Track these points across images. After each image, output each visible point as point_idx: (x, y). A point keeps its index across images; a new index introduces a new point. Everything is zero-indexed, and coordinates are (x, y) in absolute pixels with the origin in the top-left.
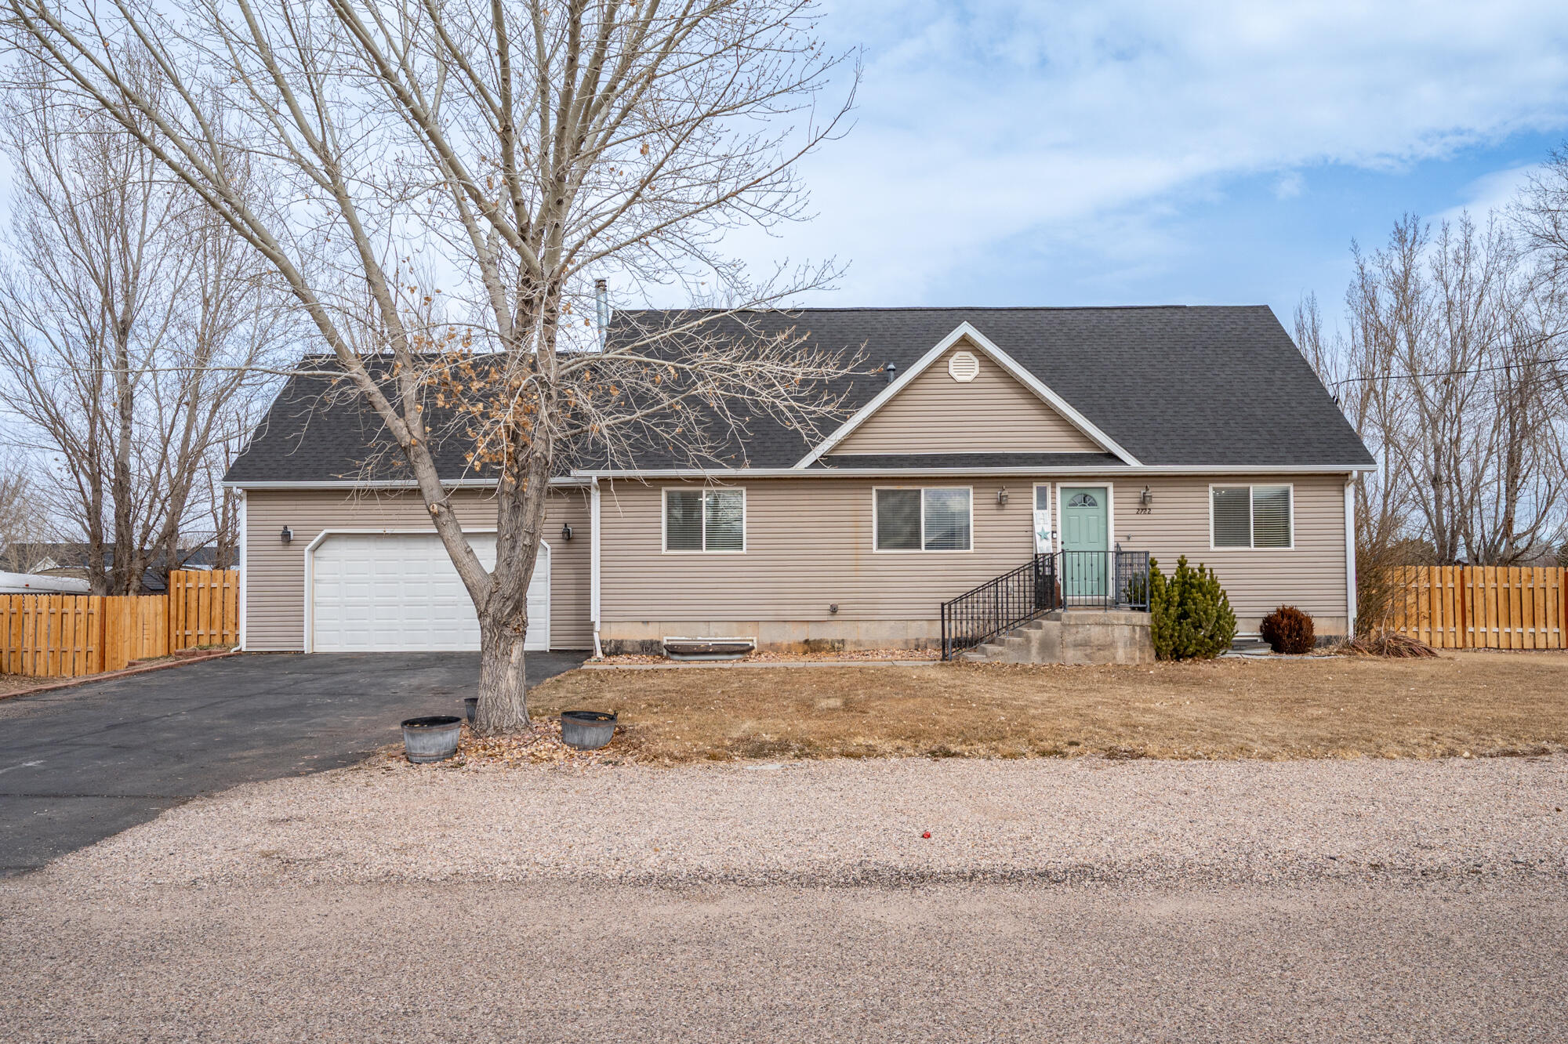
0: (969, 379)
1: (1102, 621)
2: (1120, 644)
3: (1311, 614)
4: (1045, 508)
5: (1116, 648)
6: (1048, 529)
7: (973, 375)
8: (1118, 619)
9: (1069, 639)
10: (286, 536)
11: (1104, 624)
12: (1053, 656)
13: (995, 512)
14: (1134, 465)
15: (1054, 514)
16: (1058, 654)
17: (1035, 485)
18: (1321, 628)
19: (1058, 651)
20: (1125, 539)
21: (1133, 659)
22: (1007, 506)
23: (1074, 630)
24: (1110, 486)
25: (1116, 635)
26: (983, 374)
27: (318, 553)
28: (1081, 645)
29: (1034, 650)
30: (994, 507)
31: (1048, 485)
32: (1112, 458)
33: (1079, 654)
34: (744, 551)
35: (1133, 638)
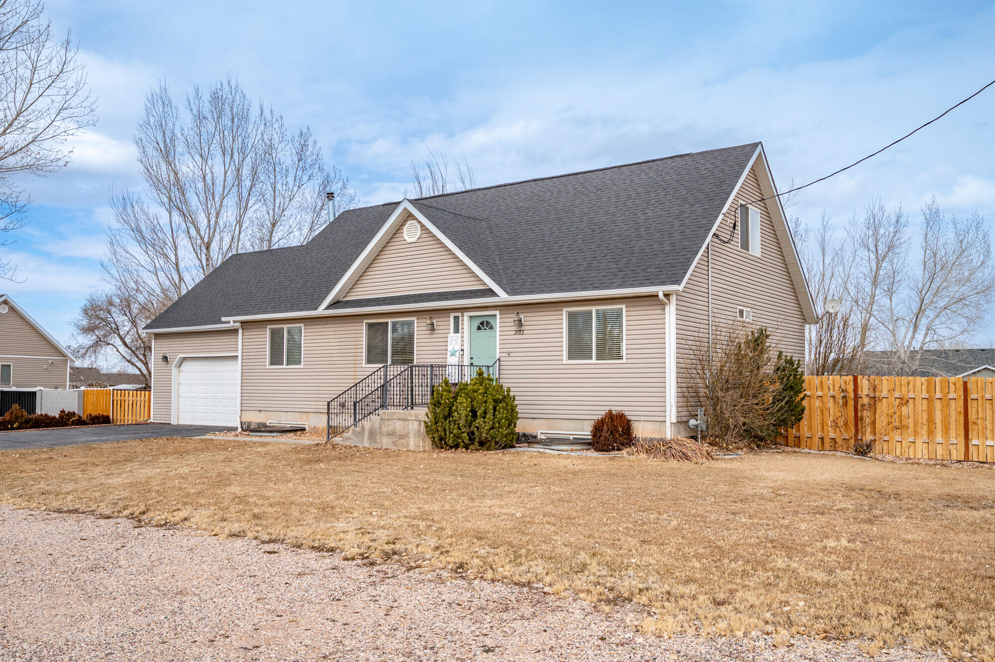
0: (414, 240)
1: (402, 417)
2: (412, 435)
3: (632, 418)
4: (458, 332)
5: (409, 438)
6: (458, 347)
7: (417, 237)
8: (411, 416)
9: (384, 430)
10: (165, 358)
11: (403, 419)
12: (375, 442)
13: (429, 336)
14: (503, 296)
15: (462, 337)
16: (378, 440)
17: (452, 315)
18: (642, 430)
19: (378, 437)
20: (506, 355)
21: (418, 447)
22: (436, 332)
23: (387, 423)
24: (497, 313)
25: (410, 428)
26: (423, 236)
27: (181, 368)
28: (390, 435)
29: (366, 437)
30: (428, 332)
31: (459, 314)
32: (490, 293)
33: (390, 441)
34: (302, 366)
35: (419, 431)
